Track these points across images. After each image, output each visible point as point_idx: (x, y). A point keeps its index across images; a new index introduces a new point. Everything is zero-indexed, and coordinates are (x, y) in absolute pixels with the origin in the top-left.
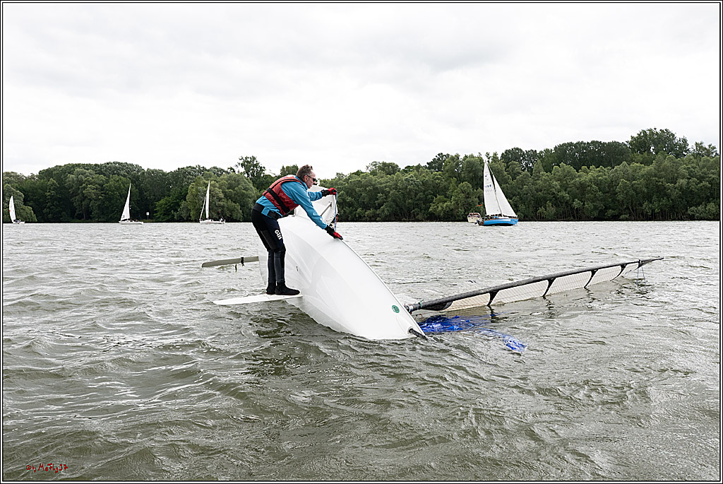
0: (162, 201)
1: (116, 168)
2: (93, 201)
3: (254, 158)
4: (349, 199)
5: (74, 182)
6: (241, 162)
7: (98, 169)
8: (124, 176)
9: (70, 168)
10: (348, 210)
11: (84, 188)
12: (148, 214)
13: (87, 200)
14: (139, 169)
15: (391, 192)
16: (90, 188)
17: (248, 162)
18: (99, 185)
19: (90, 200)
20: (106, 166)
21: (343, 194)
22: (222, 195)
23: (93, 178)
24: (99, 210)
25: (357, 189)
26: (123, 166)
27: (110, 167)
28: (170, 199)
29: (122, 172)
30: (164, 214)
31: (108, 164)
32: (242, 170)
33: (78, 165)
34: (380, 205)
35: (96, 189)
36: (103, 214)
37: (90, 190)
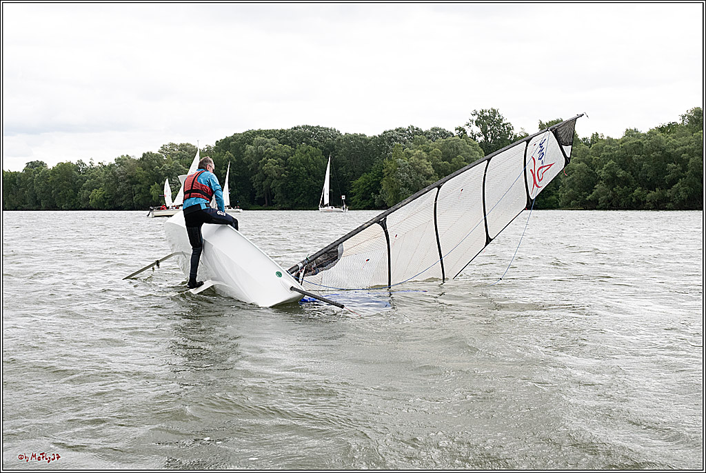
0: (361, 180)
1: (305, 135)
2: (275, 181)
3: (495, 112)
4: (621, 173)
5: (253, 156)
6: (475, 118)
7: (283, 136)
8: (315, 145)
9: (249, 137)
10: (618, 190)
11: (265, 162)
12: (343, 197)
13: (268, 179)
14: (334, 134)
15: (691, 160)
16: (271, 162)
17: (486, 118)
18: (282, 158)
19: (272, 179)
20: (292, 133)
21: (612, 166)
22: (430, 170)
23: (275, 149)
24: (282, 192)
25: (635, 157)
26: (315, 130)
27: (297, 133)
28: (370, 176)
29: (312, 140)
30: (363, 198)
31: (295, 128)
32: (477, 130)
33: (260, 132)
34: (674, 182)
35: (279, 164)
36: (287, 198)
37: (271, 166)
